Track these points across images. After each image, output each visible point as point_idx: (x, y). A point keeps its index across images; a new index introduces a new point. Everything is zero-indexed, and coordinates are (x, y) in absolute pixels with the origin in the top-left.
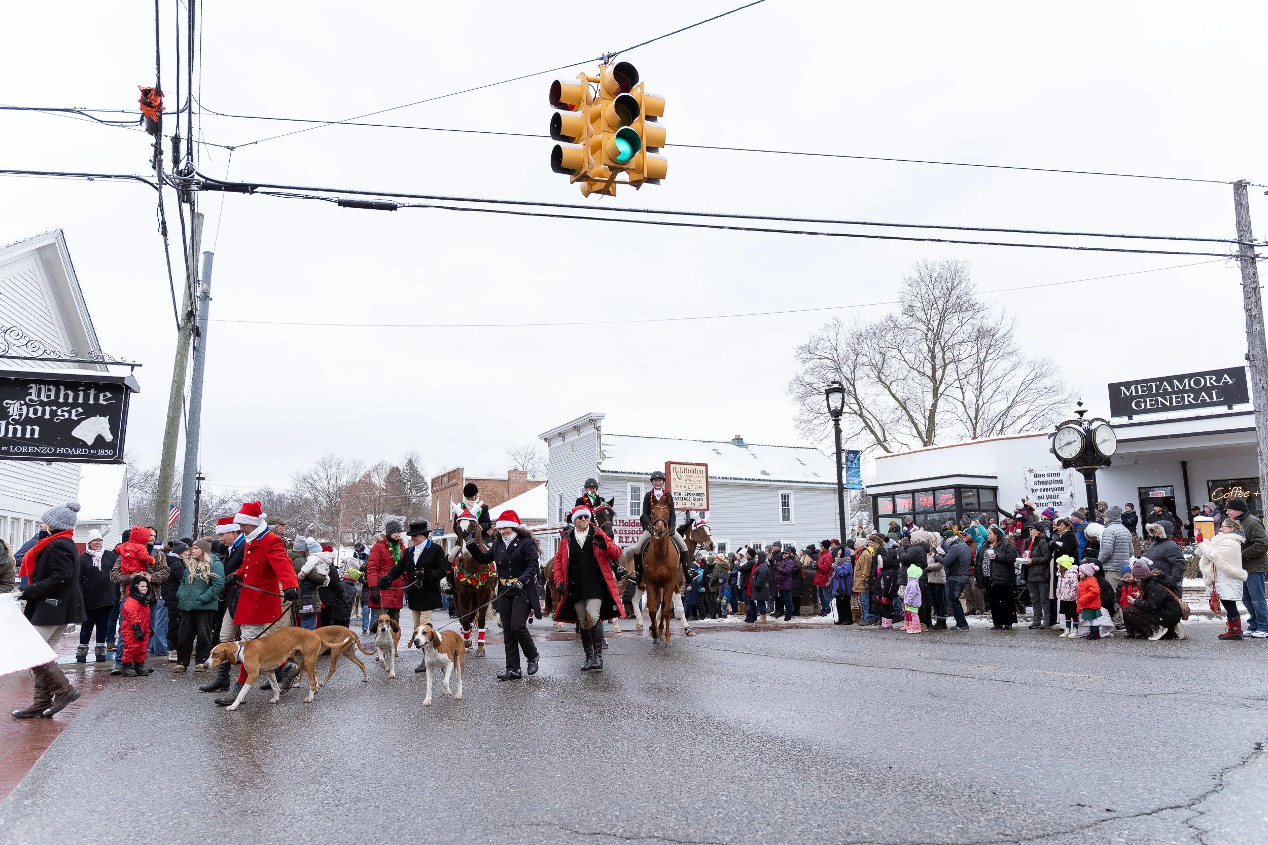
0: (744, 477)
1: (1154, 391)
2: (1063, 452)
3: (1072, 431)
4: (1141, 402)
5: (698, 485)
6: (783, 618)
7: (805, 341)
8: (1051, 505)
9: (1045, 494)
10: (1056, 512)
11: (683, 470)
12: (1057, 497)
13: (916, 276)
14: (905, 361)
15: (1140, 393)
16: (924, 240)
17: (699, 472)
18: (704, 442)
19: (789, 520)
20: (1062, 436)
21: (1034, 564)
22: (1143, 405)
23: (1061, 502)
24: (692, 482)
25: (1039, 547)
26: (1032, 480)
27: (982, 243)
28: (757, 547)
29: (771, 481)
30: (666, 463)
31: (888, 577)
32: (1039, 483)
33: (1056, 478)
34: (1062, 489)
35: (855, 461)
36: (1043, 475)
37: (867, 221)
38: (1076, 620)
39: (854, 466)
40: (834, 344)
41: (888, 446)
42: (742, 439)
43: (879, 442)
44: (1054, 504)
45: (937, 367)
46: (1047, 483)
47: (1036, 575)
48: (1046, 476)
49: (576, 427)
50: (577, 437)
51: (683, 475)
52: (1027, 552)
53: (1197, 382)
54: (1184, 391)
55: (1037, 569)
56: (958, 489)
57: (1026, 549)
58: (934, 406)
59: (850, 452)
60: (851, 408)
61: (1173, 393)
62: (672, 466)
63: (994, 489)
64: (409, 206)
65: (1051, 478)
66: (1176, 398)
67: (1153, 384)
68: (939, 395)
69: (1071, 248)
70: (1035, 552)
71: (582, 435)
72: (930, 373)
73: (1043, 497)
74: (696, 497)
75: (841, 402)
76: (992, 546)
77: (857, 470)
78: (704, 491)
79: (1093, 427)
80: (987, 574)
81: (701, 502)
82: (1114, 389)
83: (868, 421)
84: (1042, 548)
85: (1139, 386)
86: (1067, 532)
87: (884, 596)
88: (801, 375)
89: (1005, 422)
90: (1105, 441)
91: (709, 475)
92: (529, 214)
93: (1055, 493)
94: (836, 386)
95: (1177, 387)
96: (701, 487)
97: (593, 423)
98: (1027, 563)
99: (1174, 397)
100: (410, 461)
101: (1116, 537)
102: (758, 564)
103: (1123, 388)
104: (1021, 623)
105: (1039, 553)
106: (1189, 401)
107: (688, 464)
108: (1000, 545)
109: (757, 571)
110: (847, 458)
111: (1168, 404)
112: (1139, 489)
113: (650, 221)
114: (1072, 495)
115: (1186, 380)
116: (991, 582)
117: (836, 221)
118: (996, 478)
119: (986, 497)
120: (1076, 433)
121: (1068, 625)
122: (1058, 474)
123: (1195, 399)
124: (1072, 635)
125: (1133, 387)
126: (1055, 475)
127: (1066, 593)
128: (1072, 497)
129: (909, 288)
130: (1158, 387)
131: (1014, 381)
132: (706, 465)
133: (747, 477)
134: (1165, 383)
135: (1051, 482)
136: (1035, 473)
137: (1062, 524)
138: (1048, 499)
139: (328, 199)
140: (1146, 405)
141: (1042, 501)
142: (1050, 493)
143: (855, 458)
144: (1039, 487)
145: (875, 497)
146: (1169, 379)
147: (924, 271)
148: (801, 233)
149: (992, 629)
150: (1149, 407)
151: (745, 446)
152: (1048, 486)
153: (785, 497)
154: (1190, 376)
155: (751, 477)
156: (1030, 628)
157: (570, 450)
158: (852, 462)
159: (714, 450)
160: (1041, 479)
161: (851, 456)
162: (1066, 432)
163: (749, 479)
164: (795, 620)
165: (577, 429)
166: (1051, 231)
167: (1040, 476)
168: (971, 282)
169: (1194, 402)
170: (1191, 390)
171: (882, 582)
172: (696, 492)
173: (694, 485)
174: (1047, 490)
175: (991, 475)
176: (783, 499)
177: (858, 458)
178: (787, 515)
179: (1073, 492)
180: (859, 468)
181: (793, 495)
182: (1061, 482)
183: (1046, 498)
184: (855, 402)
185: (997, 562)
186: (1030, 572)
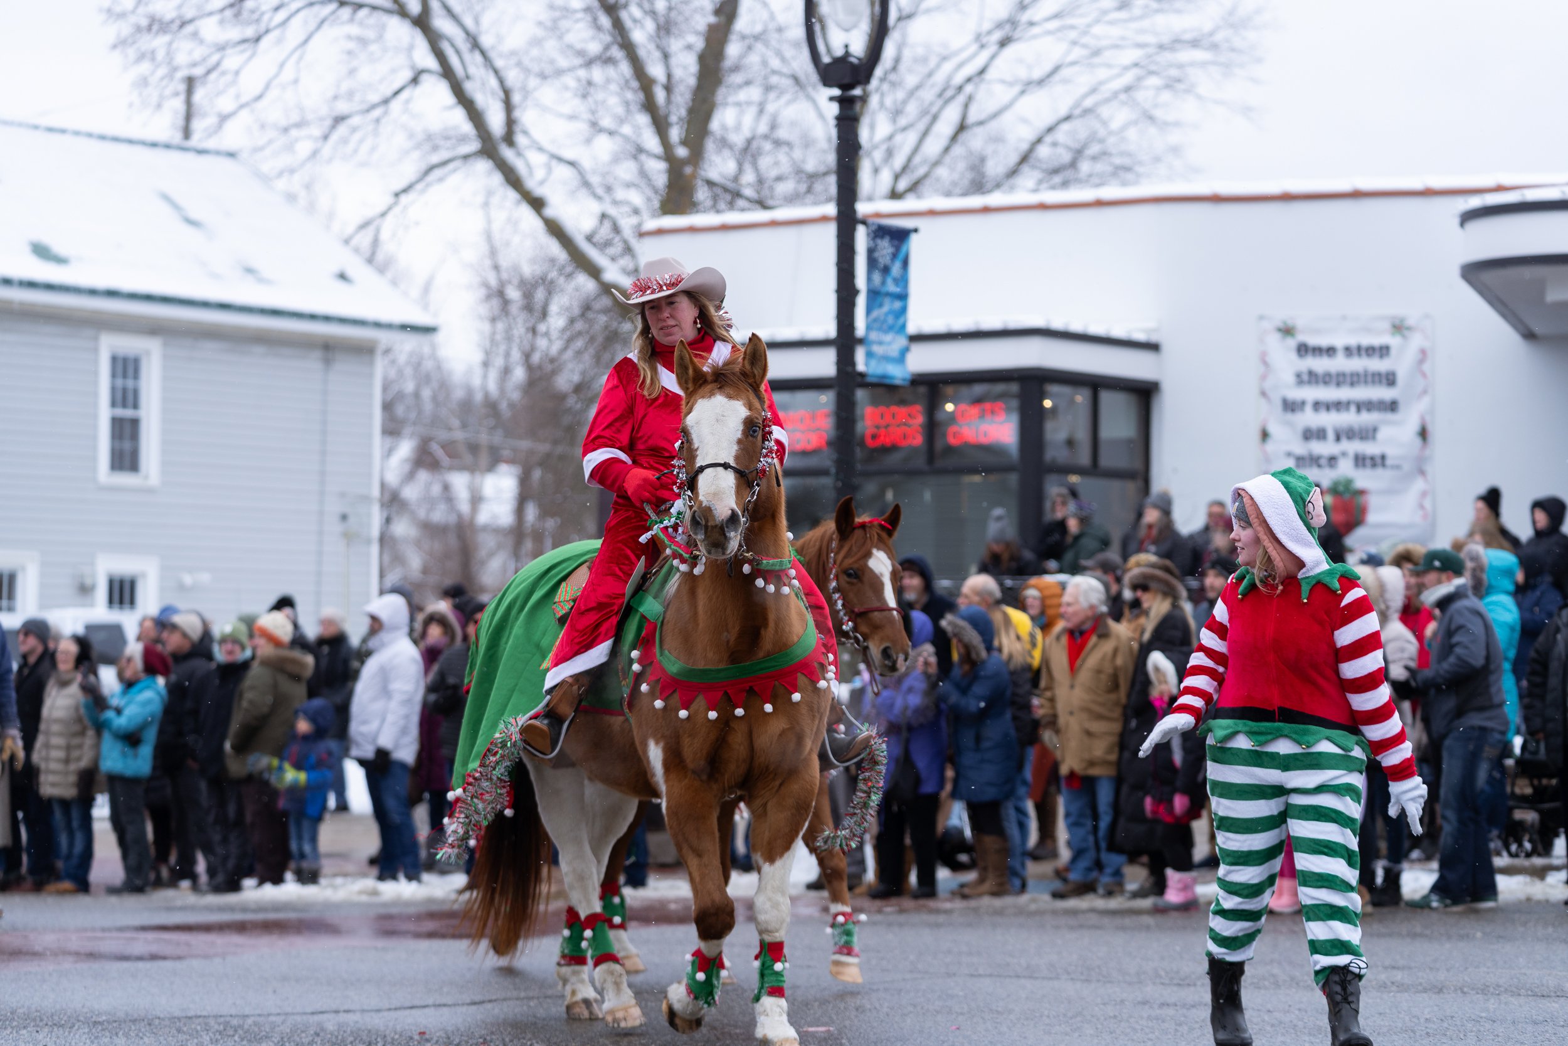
8: (1345, 469)
9: (1330, 420)
10: (1362, 492)
12: (1367, 434)
19: (136, 468)
23: (1383, 457)
26: (1286, 363)
29: (78, 290)
32: (1313, 378)
33: (1375, 364)
34: (1393, 406)
35: (896, 269)
36: (1330, 351)
39: (891, 287)
44: (1360, 461)
46: (1340, 379)
48: (1341, 355)
56: (1030, 385)
59: (881, 232)
63: (1146, 394)
65: (1357, 364)
73: (1320, 434)
77: (898, 305)
93: (1367, 418)
110: (871, 252)
114: (1423, 433)
118: (1156, 347)
119: (1117, 422)
122: (1383, 351)
126: (1370, 351)
128: (1425, 440)
135: (1354, 379)
136: (1302, 338)
138: (1338, 438)
141: (1319, 448)
142: (1349, 418)
143: (894, 256)
144: (1311, 393)
152: (1344, 393)
153: (126, 368)
158: (886, 270)
160: (1321, 365)
161: (885, 247)
167: (1318, 351)
174: (1338, 406)
175: (1140, 337)
176: (114, 375)
177: (904, 250)
178: (127, 445)
179: (1428, 419)
180: (903, 297)
181: (165, 357)
182: (1390, 379)
183: (1331, 435)
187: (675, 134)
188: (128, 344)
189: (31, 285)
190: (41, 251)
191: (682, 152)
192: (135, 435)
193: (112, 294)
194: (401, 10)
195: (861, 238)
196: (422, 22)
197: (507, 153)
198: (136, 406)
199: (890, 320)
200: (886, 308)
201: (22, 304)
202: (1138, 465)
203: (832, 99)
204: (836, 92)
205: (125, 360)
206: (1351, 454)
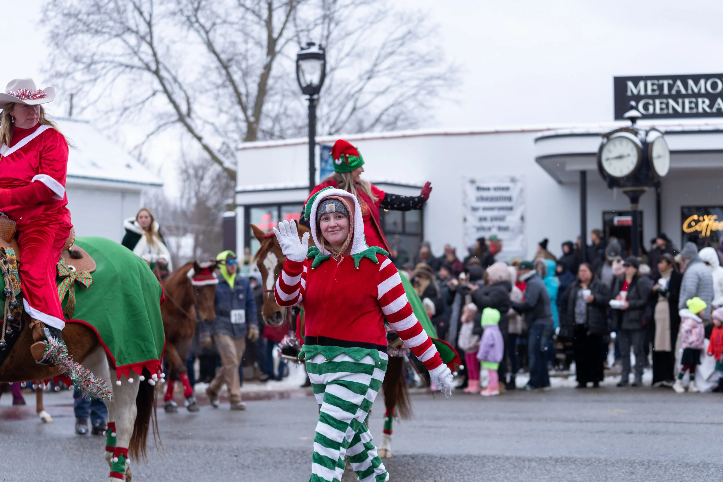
1: (666, 91)
2: (612, 168)
3: (625, 142)
4: (650, 104)
8: (494, 232)
9: (489, 214)
10: (500, 240)
12: (502, 219)
21: (630, 309)
23: (508, 227)
25: (637, 288)
26: (472, 194)
32: (482, 199)
33: (505, 194)
34: (511, 209)
36: (488, 189)
44: (500, 229)
46: (492, 199)
47: (631, 321)
48: (492, 190)
52: (623, 294)
53: (714, 86)
54: (699, 95)
55: (633, 315)
57: (621, 289)
58: (268, 68)
59: (325, 148)
61: (687, 96)
65: (498, 194)
66: (690, 102)
67: (666, 83)
68: (275, 53)
70: (632, 293)
73: (485, 219)
75: (320, 74)
76: (584, 286)
79: (649, 139)
80: (580, 320)
82: (620, 84)
84: (640, 288)
85: (649, 83)
90: (659, 157)
93: (502, 213)
94: (314, 49)
95: (692, 90)
98: (622, 308)
99: (687, 101)
103: (630, 84)
104: (609, 381)
105: (637, 295)
106: (703, 109)
108: (595, 285)
110: (321, 155)
111: (679, 109)
114: (522, 218)
115: (702, 82)
116: (587, 330)
120: (631, 145)
122: (507, 189)
123: (711, 106)
125: (642, 84)
126: (503, 189)
128: (523, 220)
130: (670, 87)
134: (679, 83)
135: (497, 199)
136: (478, 184)
138: (491, 221)
140: (654, 109)
141: (486, 224)
142: (495, 213)
144: (482, 204)
145: (248, 208)
146: (684, 79)
150: (658, 111)
152: (493, 204)
154: (707, 77)
156: (619, 385)
160: (485, 194)
161: (326, 153)
162: (617, 142)
167: (484, 189)
169: (708, 110)
170: (707, 95)
174: (492, 209)
179: (524, 213)
182: (510, 199)
183: (489, 219)
184: (150, 51)
185: (592, 304)
186: (625, 319)
187: (250, 112)
191: (252, 119)
194: (148, 68)
195: (317, 150)
196: (156, 73)
197: (188, 120)
202: (419, 231)
203: (307, 99)
204: (308, 97)
206: (496, 226)
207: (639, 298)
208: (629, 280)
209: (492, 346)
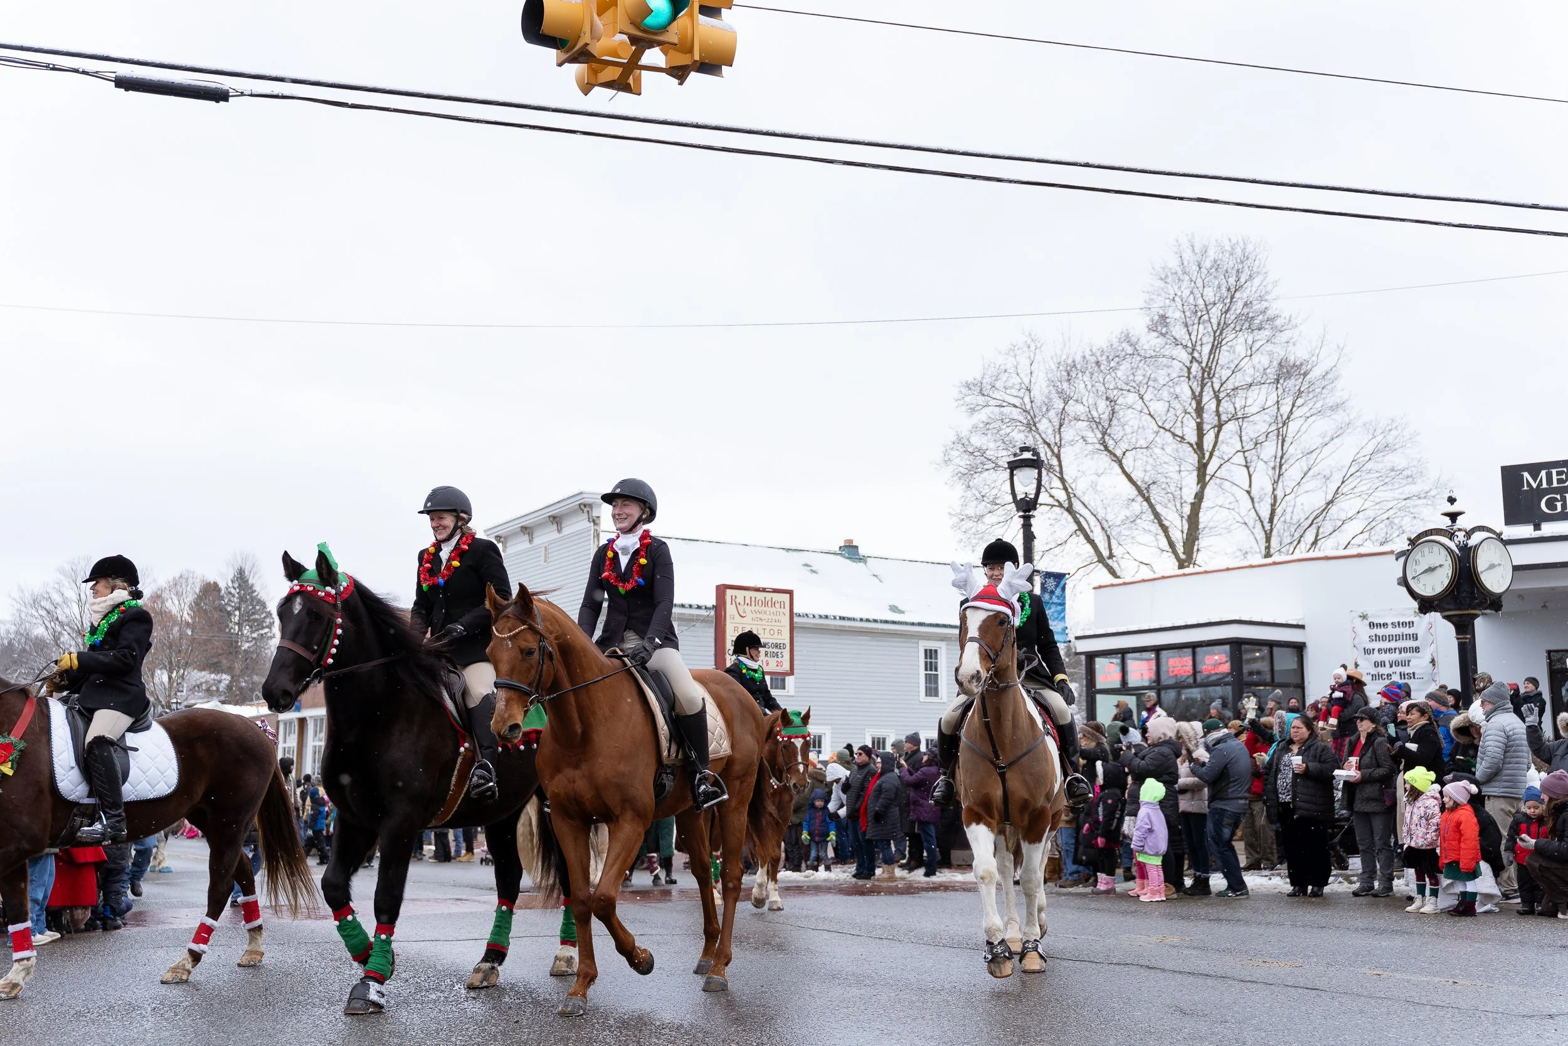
0: (858, 616)
2: (1420, 585)
3: (1436, 548)
4: (1558, 501)
5: (776, 629)
6: (922, 871)
7: (973, 374)
8: (1396, 678)
9: (1386, 657)
10: (1405, 690)
11: (748, 601)
13: (1173, 263)
14: (1150, 414)
15: (1555, 484)
16: (1191, 199)
17: (777, 605)
18: (788, 550)
19: (936, 695)
20: (1419, 557)
21: (1364, 781)
22: (1559, 504)
23: (1414, 674)
24: (764, 622)
25: (1374, 752)
26: (1364, 632)
27: (1291, 209)
28: (879, 742)
29: (906, 623)
30: (718, 587)
31: (1110, 801)
32: (1377, 638)
33: (1407, 630)
34: (1417, 650)
35: (1058, 592)
36: (1385, 625)
37: (1091, 162)
38: (1435, 882)
39: (1055, 599)
40: (1026, 381)
41: (1115, 566)
42: (856, 547)
43: (1101, 559)
45: (1206, 427)
46: (1390, 638)
47: (1368, 800)
48: (1390, 626)
49: (554, 517)
50: (555, 535)
51: (748, 609)
52: (1353, 760)
55: (1370, 790)
56: (1237, 646)
57: (1351, 754)
58: (1199, 497)
59: (1048, 575)
60: (1053, 497)
62: (729, 592)
63: (1299, 648)
64: (252, 95)
65: (1398, 631)
68: (1208, 478)
69: (1445, 224)
70: (1366, 759)
71: (566, 531)
72: (1192, 438)
73: (1383, 664)
74: (771, 650)
75: (1034, 486)
76: (1295, 748)
77: (1059, 608)
78: (785, 638)
79: (1472, 542)
80: (1286, 798)
81: (780, 659)
82: (1511, 476)
83: (1081, 520)
84: (1379, 752)
85: (1554, 471)
86: (1424, 726)
87: (1102, 837)
88: (965, 433)
89: (1321, 530)
90: (1492, 566)
91: (795, 611)
92: (478, 121)
93: (1404, 656)
94: (1027, 455)
96: (780, 632)
97: (585, 510)
98: (1352, 780)
100: (241, 572)
101: (1508, 737)
102: (882, 774)
103: (1526, 475)
104: (1339, 886)
105: (1374, 761)
107: (757, 590)
108: (1309, 747)
109: (880, 786)
110: (1043, 585)
112: (1549, 652)
113: (702, 143)
114: (1433, 662)
116: (1291, 812)
117: (1036, 158)
118: (1302, 627)
119: (1285, 662)
120: (1444, 552)
121: (1421, 890)
122: (1411, 624)
124: (1427, 909)
125: (1543, 473)
126: (1404, 624)
127: (1420, 835)
128: (1434, 665)
129: (1162, 284)
131: (1339, 456)
132: (790, 593)
133: (865, 617)
135: (1397, 638)
136: (1370, 620)
137: (1414, 711)
138: (1391, 666)
139: (95, 74)
140: (1564, 506)
141: (1381, 670)
142: (1396, 656)
143: (1057, 586)
144: (1377, 645)
145: (1091, 657)
147: (1188, 255)
148: (974, 177)
149: (1289, 895)
151: (862, 559)
152: (1393, 645)
153: (931, 654)
155: (871, 617)
156: (1355, 894)
157: (543, 558)
158: (1052, 592)
159: (807, 565)
160: (1381, 632)
161: (1051, 583)
162: (1426, 549)
163: (868, 620)
164: (944, 876)
165: (556, 520)
166: (1411, 192)
167: (1379, 625)
168: (1271, 278)
171: (1100, 809)
172: (771, 641)
173: (768, 628)
174: (1390, 651)
175: (1295, 623)
176: (926, 658)
177: (1062, 583)
178: (933, 686)
179: (1435, 655)
180: (1064, 604)
181: (947, 649)
182: (1415, 637)
183: (1387, 665)
184: (1061, 486)
185: (1303, 777)
186: (1358, 796)
187: (1180, 549)
188: (932, 645)
189: (886, 622)
190: (894, 609)
191: (1183, 557)
192: (936, 682)
193: (920, 624)
194: (1061, 505)
196: (1070, 510)
197: (1110, 562)
198: (936, 670)
199: (1056, 615)
200: (1053, 610)
201: (882, 629)
202: (1299, 682)
203: (1020, 517)
204: (1021, 514)
205: (931, 650)
206: (1398, 673)
207: (1379, 766)
208: (1363, 741)
209: (1151, 831)
